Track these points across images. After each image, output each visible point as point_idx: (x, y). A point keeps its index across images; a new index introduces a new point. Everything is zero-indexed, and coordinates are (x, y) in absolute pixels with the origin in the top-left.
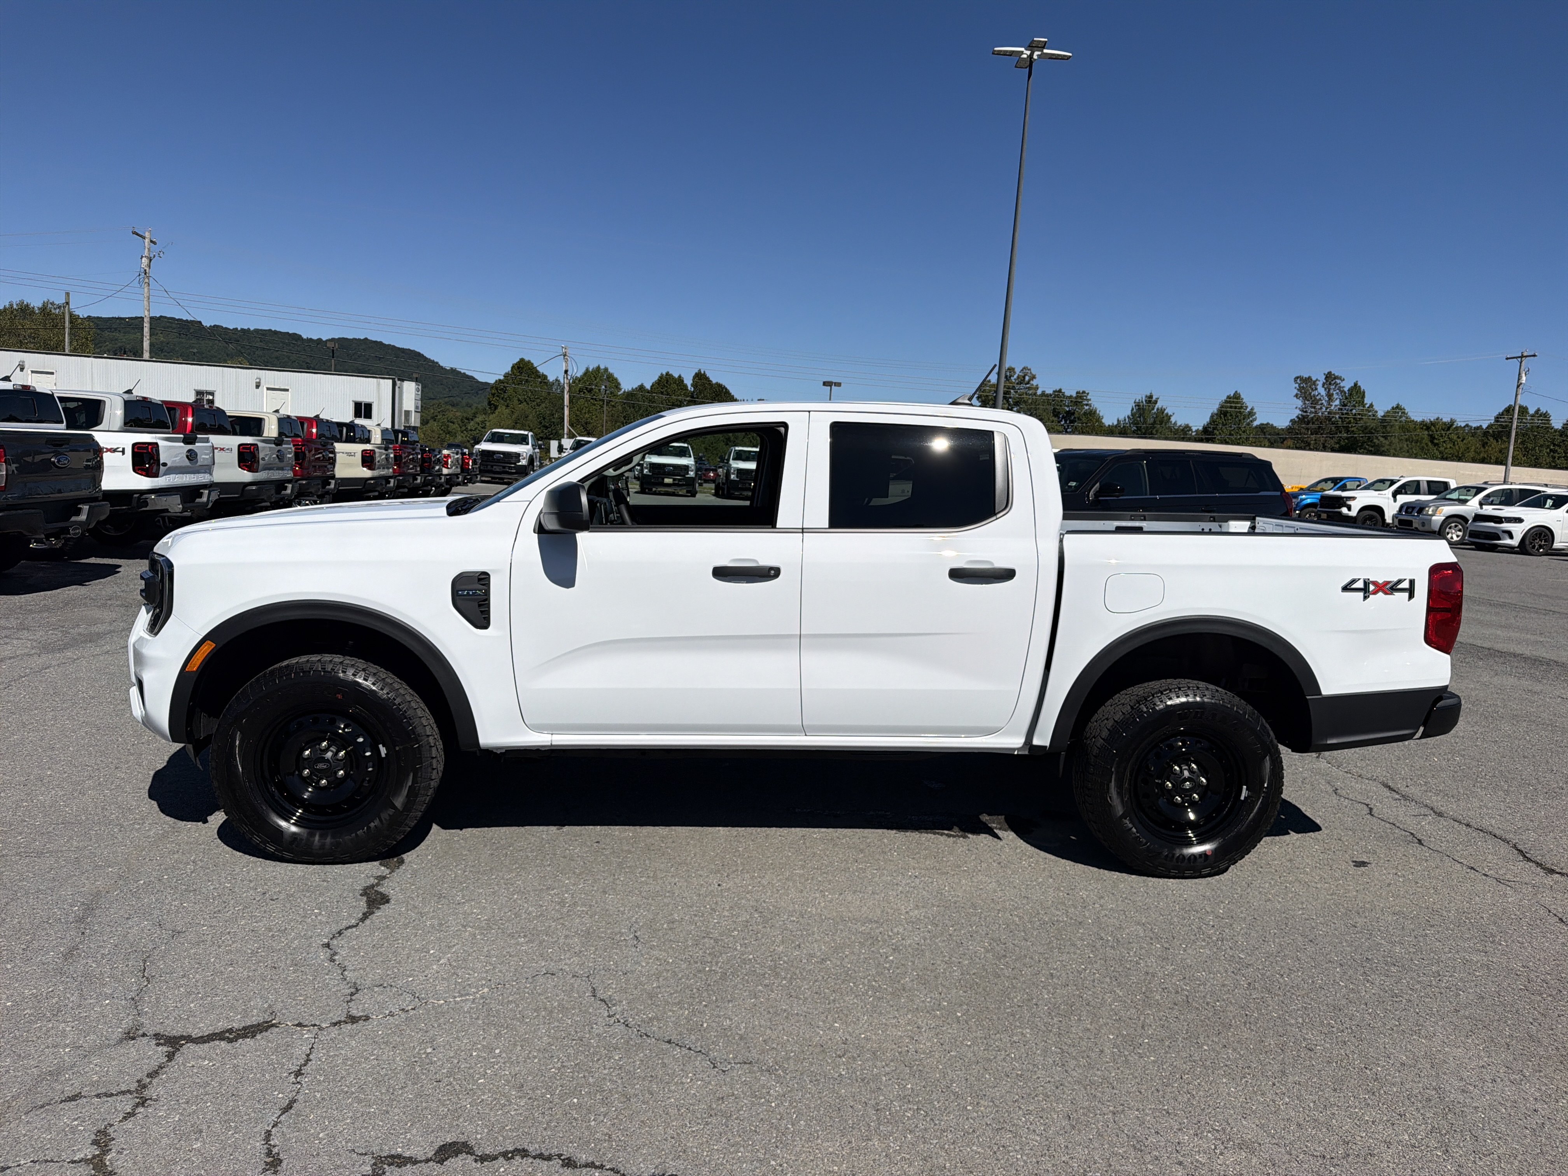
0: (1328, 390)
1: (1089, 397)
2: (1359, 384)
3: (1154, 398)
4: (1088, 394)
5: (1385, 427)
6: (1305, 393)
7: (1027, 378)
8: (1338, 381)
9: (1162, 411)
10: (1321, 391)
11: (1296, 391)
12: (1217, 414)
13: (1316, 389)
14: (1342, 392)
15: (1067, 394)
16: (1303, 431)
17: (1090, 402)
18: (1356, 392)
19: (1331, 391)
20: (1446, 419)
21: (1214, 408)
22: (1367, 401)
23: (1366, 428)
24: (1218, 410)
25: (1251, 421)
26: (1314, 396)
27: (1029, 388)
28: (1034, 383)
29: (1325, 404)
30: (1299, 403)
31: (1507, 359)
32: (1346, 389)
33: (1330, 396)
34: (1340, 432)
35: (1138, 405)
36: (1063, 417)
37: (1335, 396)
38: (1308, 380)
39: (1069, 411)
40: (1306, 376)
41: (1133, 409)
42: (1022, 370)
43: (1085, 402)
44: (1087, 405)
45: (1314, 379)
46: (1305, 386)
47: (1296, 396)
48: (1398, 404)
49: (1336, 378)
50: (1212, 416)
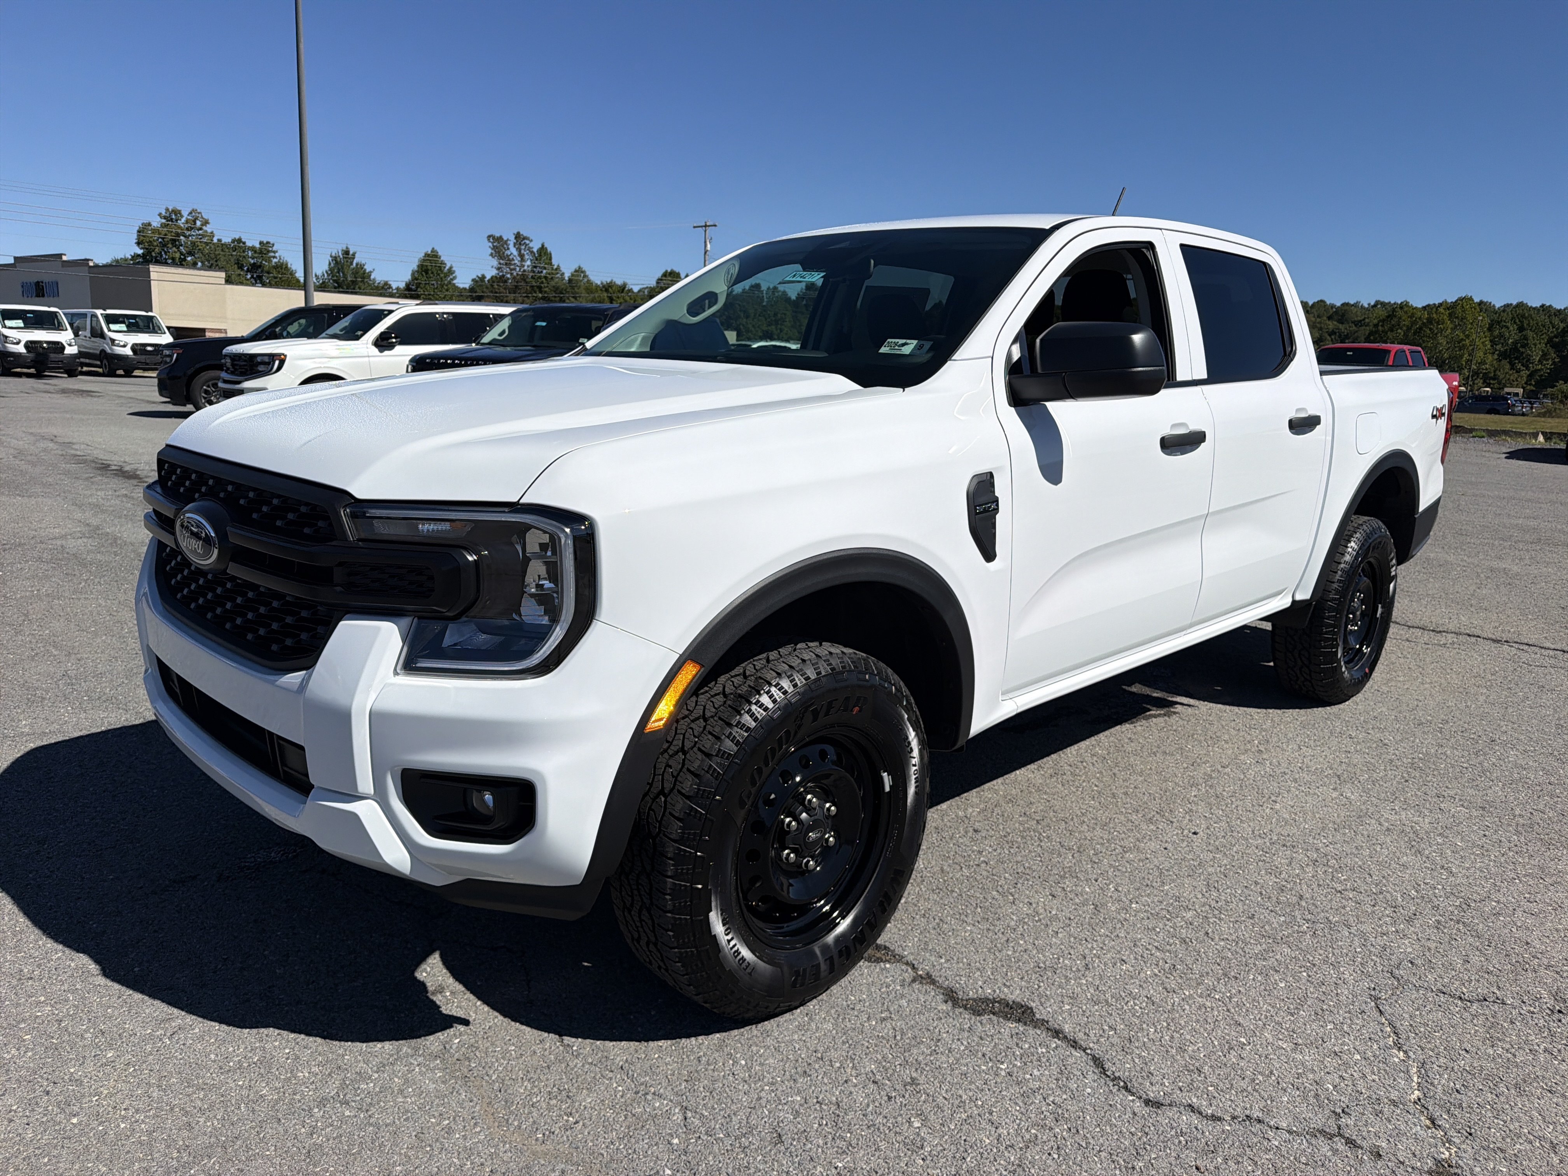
0: (519, 250)
1: (274, 249)
2: (546, 245)
3: (351, 253)
4: (273, 245)
5: (573, 288)
6: (499, 252)
7: (198, 223)
8: (527, 242)
9: (360, 267)
10: (513, 251)
11: (490, 251)
12: (418, 271)
13: (508, 249)
14: (532, 252)
15: (249, 244)
16: (502, 290)
17: (277, 255)
18: (543, 254)
19: (522, 252)
20: (619, 282)
21: (414, 266)
22: (555, 262)
23: (557, 288)
24: (418, 266)
25: (452, 280)
26: (508, 256)
27: (203, 236)
28: (208, 228)
29: (518, 264)
30: (495, 262)
31: (695, 227)
32: (535, 250)
33: (522, 256)
34: (535, 292)
35: (335, 258)
36: (248, 271)
37: (527, 257)
38: (500, 239)
39: (254, 263)
40: (497, 235)
41: (330, 264)
42: (191, 213)
43: (272, 254)
44: (274, 257)
45: (505, 239)
46: (498, 245)
47: (491, 255)
48: (580, 268)
49: (525, 238)
50: (413, 274)
